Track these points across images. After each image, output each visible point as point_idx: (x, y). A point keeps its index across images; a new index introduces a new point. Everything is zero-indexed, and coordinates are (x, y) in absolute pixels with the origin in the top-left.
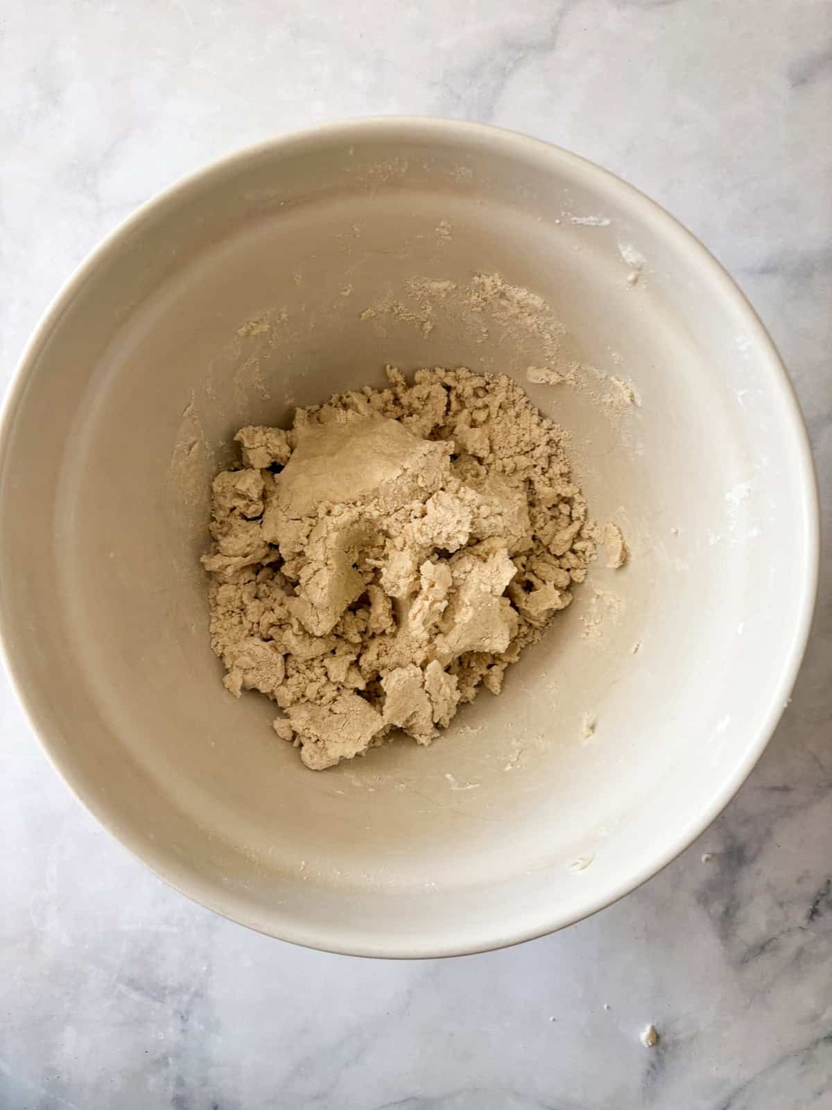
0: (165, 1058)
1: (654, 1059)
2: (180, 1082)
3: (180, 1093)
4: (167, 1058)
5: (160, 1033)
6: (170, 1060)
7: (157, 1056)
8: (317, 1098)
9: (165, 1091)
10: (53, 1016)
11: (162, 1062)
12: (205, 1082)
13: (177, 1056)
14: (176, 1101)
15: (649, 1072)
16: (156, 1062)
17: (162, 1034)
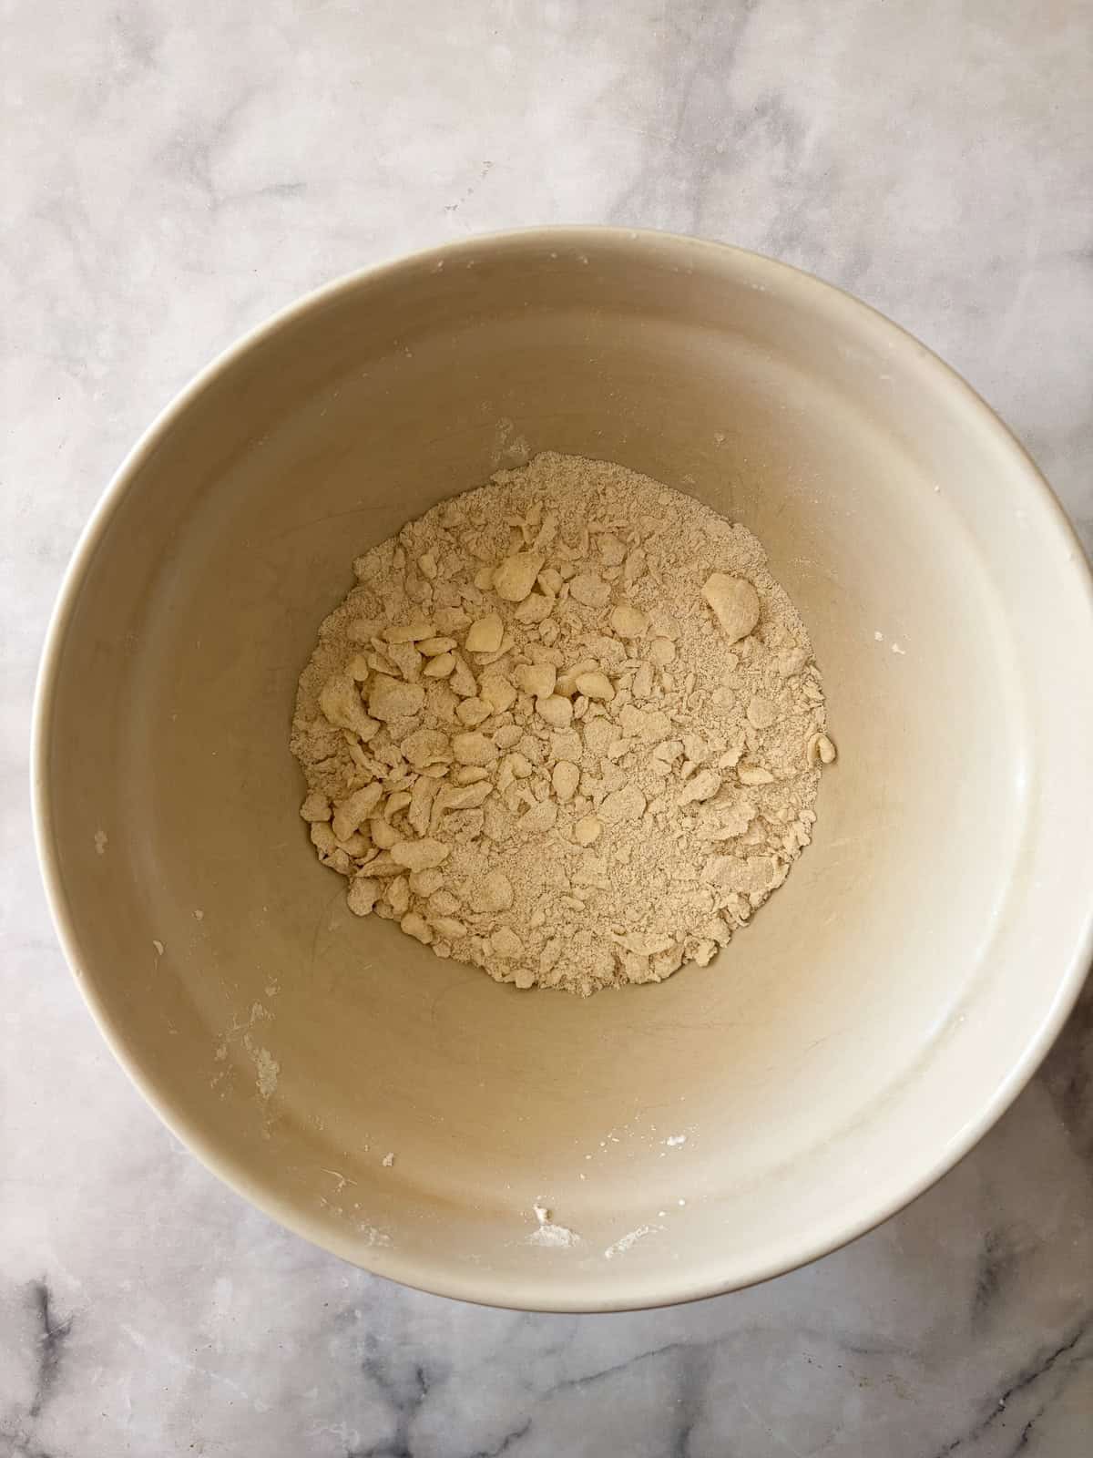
0: (351, 1311)
1: (984, 1279)
2: (372, 1342)
3: (371, 1356)
4: (353, 1311)
5: (344, 1279)
6: (358, 1314)
7: (341, 1309)
8: (551, 1352)
9: (353, 1355)
10: (201, 1267)
11: (347, 1317)
12: (404, 1340)
13: (367, 1308)
14: (367, 1368)
15: (978, 1297)
16: (339, 1317)
17: (346, 1281)
